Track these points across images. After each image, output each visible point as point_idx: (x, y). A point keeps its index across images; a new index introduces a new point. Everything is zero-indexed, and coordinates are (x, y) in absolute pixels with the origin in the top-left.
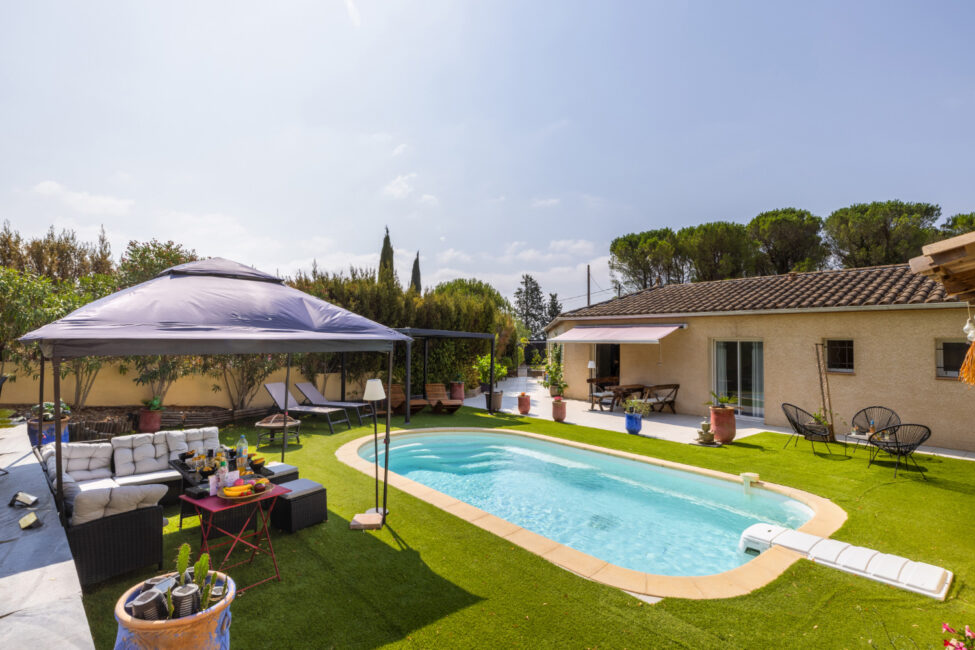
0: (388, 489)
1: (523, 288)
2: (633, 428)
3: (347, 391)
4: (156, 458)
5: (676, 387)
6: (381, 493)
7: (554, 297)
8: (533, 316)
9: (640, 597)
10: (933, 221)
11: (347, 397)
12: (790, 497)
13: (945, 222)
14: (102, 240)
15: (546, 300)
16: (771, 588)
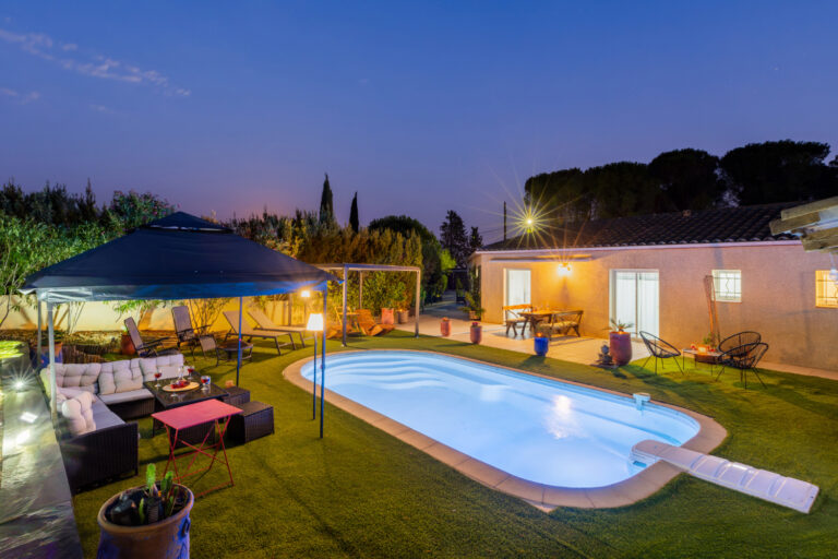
0: (325, 406)
1: (448, 222)
2: (540, 350)
3: (293, 315)
4: (133, 379)
5: (581, 313)
6: (318, 409)
7: (475, 230)
8: (456, 246)
9: (537, 506)
10: (823, 158)
11: (293, 322)
13: (833, 159)
14: (88, 191)
15: (468, 232)
16: (653, 500)
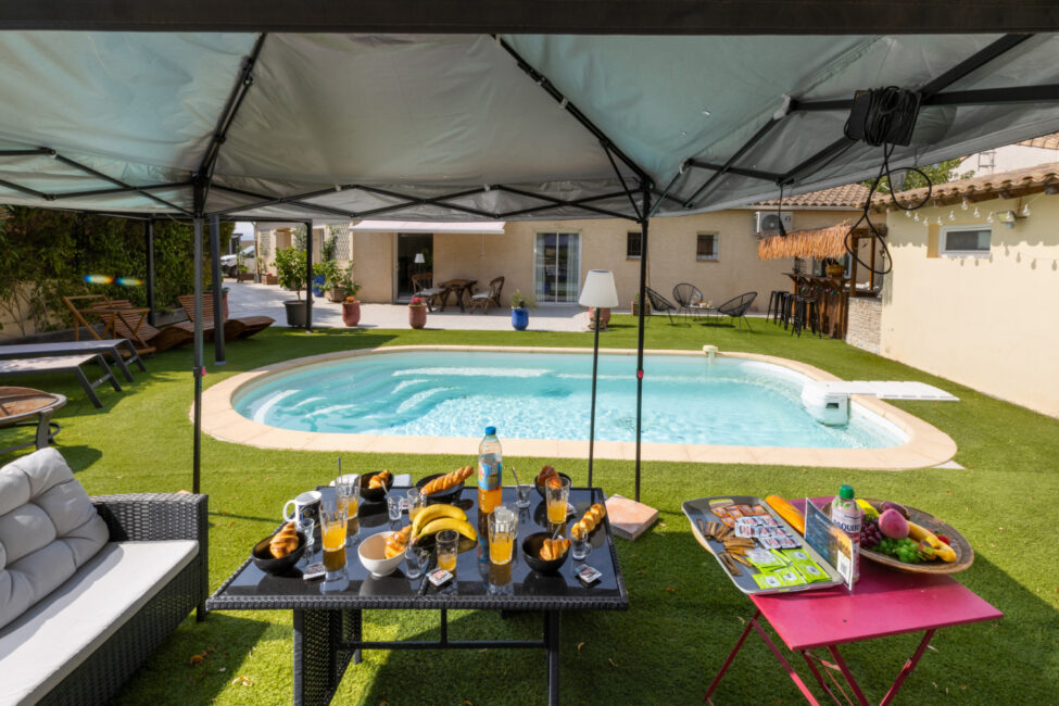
2: (521, 325)
12: (747, 359)
